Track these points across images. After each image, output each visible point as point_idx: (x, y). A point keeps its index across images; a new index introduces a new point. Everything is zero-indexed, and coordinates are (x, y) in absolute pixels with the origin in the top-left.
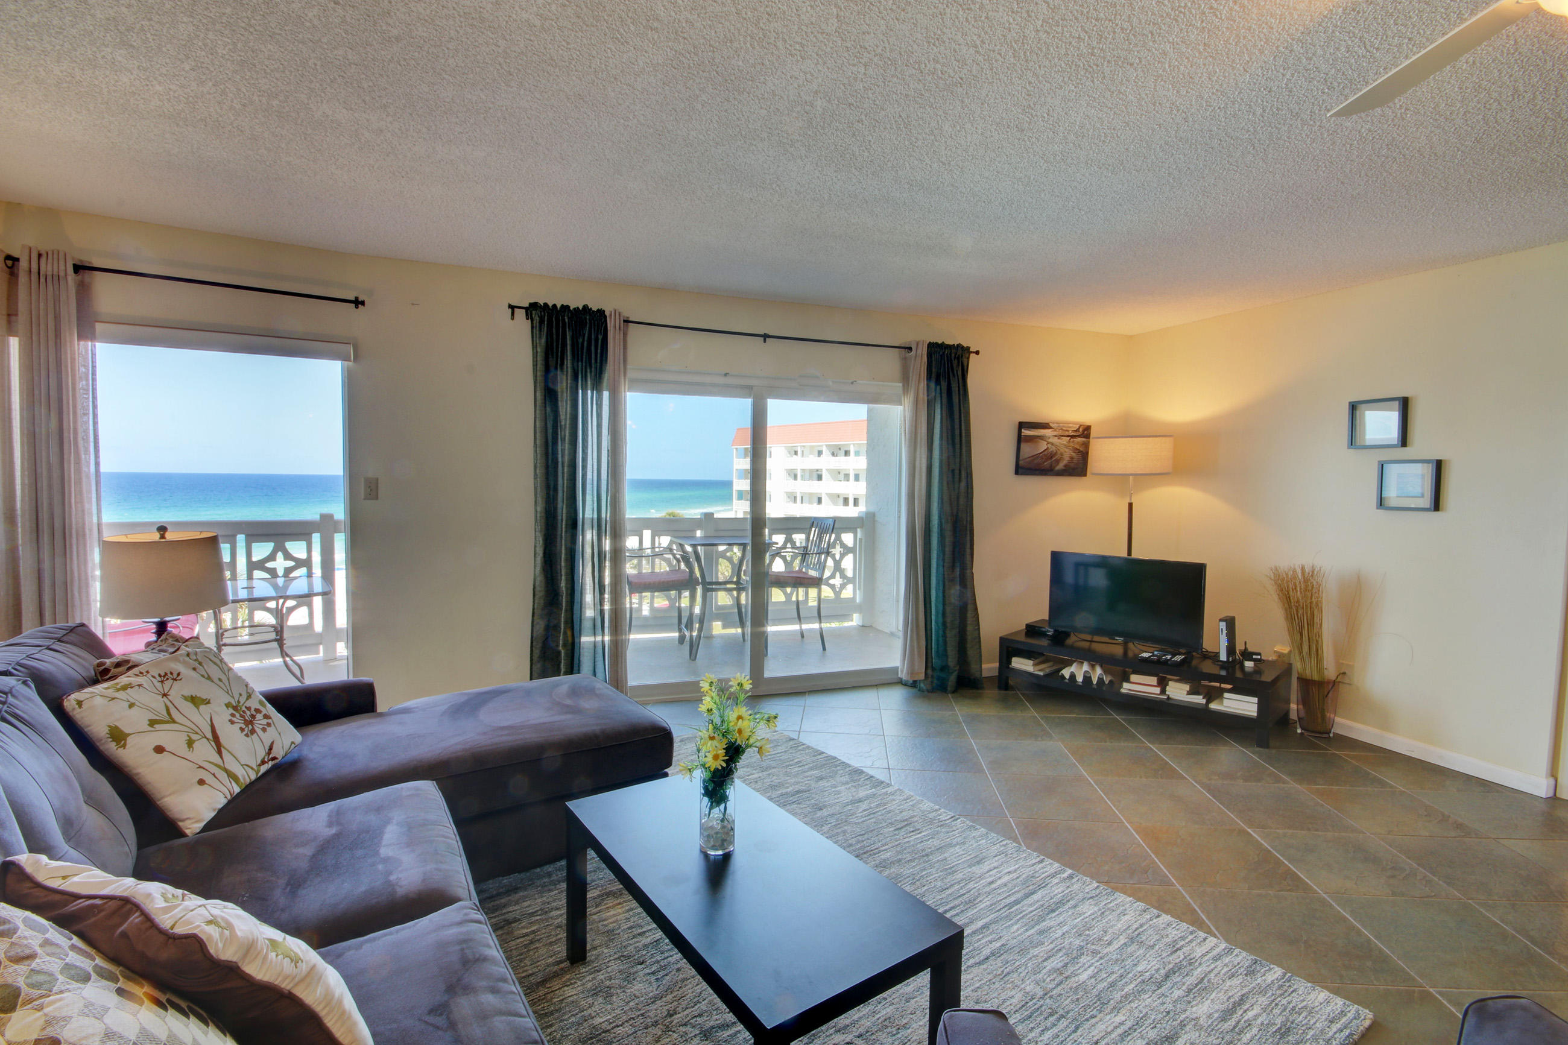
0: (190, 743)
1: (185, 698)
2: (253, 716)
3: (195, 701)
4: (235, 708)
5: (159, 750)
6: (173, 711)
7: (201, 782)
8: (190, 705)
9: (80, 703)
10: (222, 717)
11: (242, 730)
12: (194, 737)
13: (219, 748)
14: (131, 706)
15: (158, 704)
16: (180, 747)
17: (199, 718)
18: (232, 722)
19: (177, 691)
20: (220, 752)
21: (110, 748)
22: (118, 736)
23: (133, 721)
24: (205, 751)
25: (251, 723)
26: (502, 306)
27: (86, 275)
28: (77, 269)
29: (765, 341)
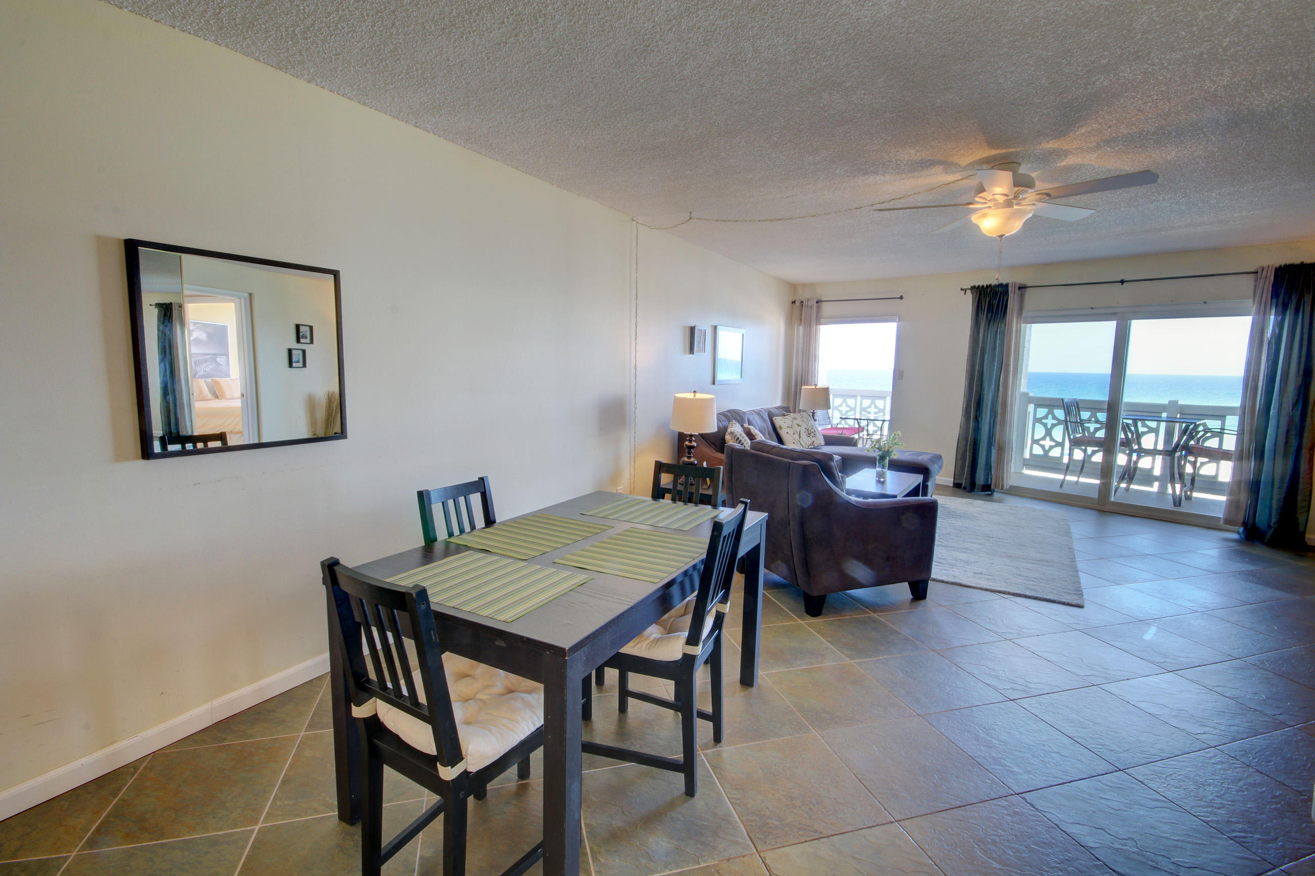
0: (794, 434)
1: (796, 424)
2: (811, 433)
3: (798, 425)
4: (807, 430)
5: (787, 433)
6: (792, 427)
7: (794, 443)
8: (796, 426)
9: (775, 419)
10: (803, 430)
11: (807, 435)
13: (800, 437)
14: (785, 423)
15: (790, 423)
16: (792, 434)
17: (798, 429)
19: (795, 422)
21: (779, 430)
22: (781, 428)
23: (784, 425)
24: (796, 436)
26: (962, 289)
27: (820, 304)
28: (817, 302)
29: (1122, 284)
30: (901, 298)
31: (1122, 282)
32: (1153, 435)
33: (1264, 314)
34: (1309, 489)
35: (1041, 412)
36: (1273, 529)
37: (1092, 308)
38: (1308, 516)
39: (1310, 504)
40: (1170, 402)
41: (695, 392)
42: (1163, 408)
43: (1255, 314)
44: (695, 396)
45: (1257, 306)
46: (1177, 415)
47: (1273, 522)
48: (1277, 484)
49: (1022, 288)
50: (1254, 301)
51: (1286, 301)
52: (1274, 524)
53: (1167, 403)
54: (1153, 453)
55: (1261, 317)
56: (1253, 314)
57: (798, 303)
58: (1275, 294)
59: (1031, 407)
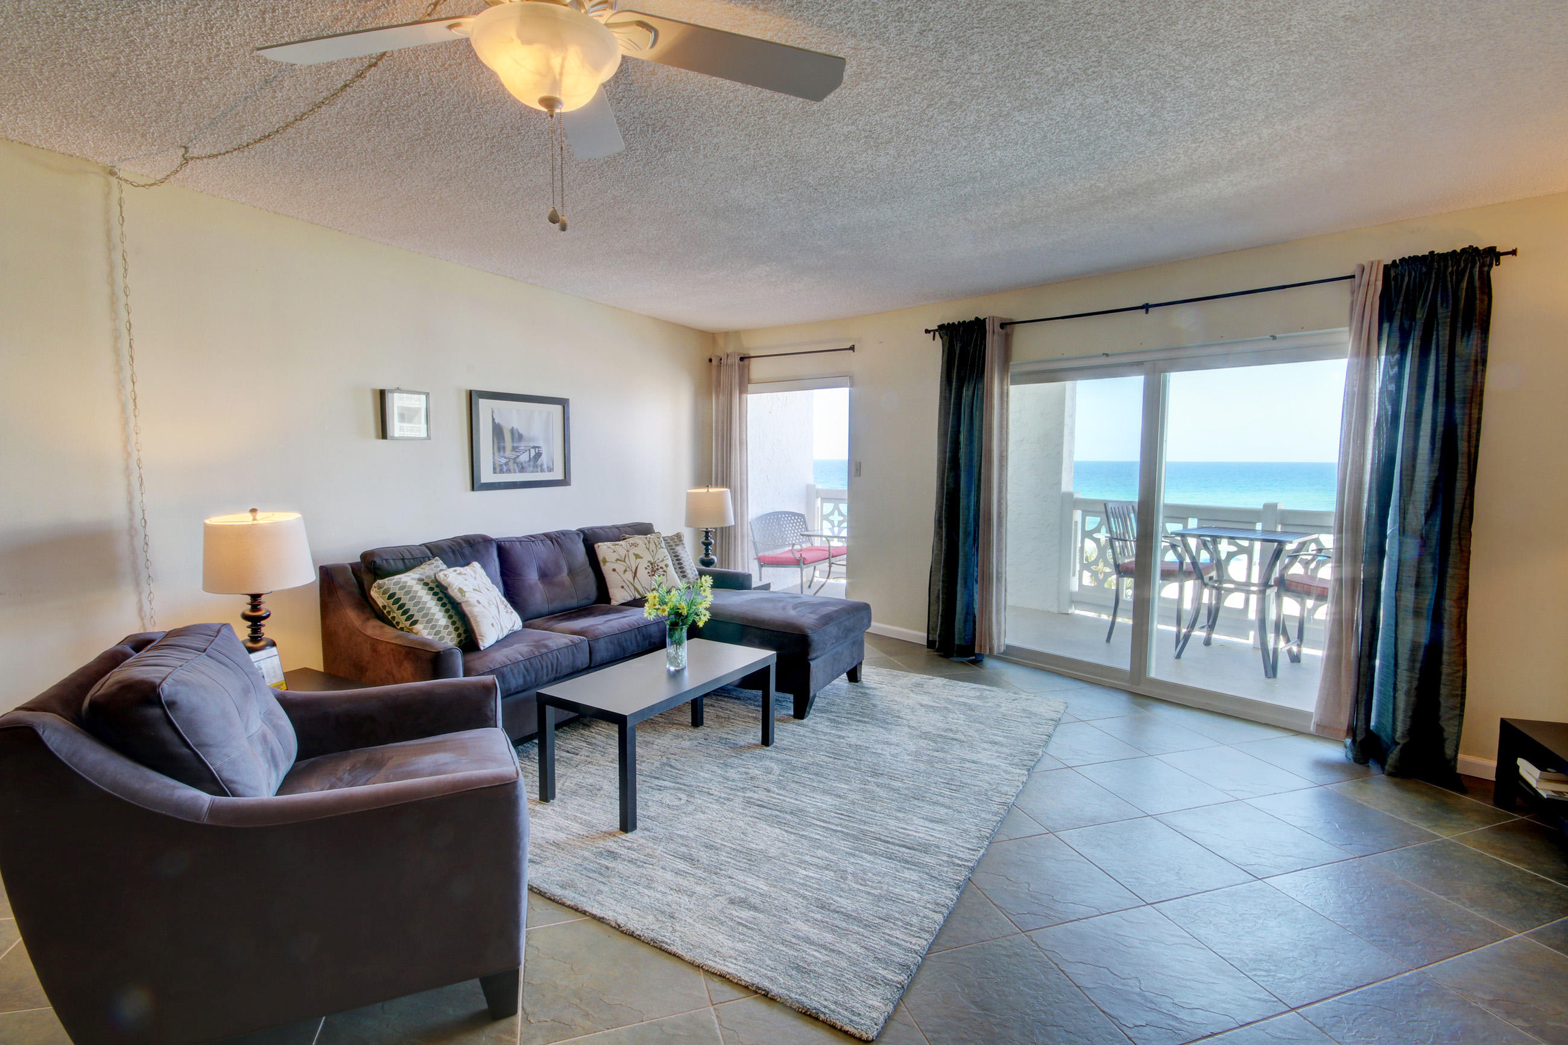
0: (625, 571)
1: (634, 554)
2: (658, 569)
3: (637, 556)
4: (652, 564)
5: (614, 570)
6: (627, 558)
7: (623, 587)
8: (634, 557)
9: (599, 546)
10: (643, 564)
11: (649, 573)
12: (628, 569)
13: (635, 576)
14: (614, 552)
15: (626, 553)
16: (621, 573)
17: (635, 562)
18: (646, 568)
19: (634, 550)
20: (634, 579)
22: (605, 561)
23: (612, 556)
25: (655, 571)
26: (927, 331)
27: (746, 361)
28: (742, 359)
29: (1147, 312)
30: (852, 348)
31: (1146, 307)
32: (1244, 557)
33: (1368, 353)
34: (1461, 674)
35: (1092, 522)
36: (1399, 747)
37: (1107, 355)
38: (1460, 724)
39: (1463, 704)
40: (1265, 506)
41: (253, 511)
42: (1253, 515)
43: (1352, 356)
44: (254, 519)
45: (1353, 341)
46: (1276, 527)
47: (1398, 734)
48: (1403, 664)
49: (1006, 325)
50: (1350, 330)
51: (1406, 324)
52: (1403, 737)
53: (1261, 507)
54: (1243, 587)
55: (1362, 360)
56: (1349, 356)
57: (714, 362)
58: (1386, 314)
59: (1078, 515)
